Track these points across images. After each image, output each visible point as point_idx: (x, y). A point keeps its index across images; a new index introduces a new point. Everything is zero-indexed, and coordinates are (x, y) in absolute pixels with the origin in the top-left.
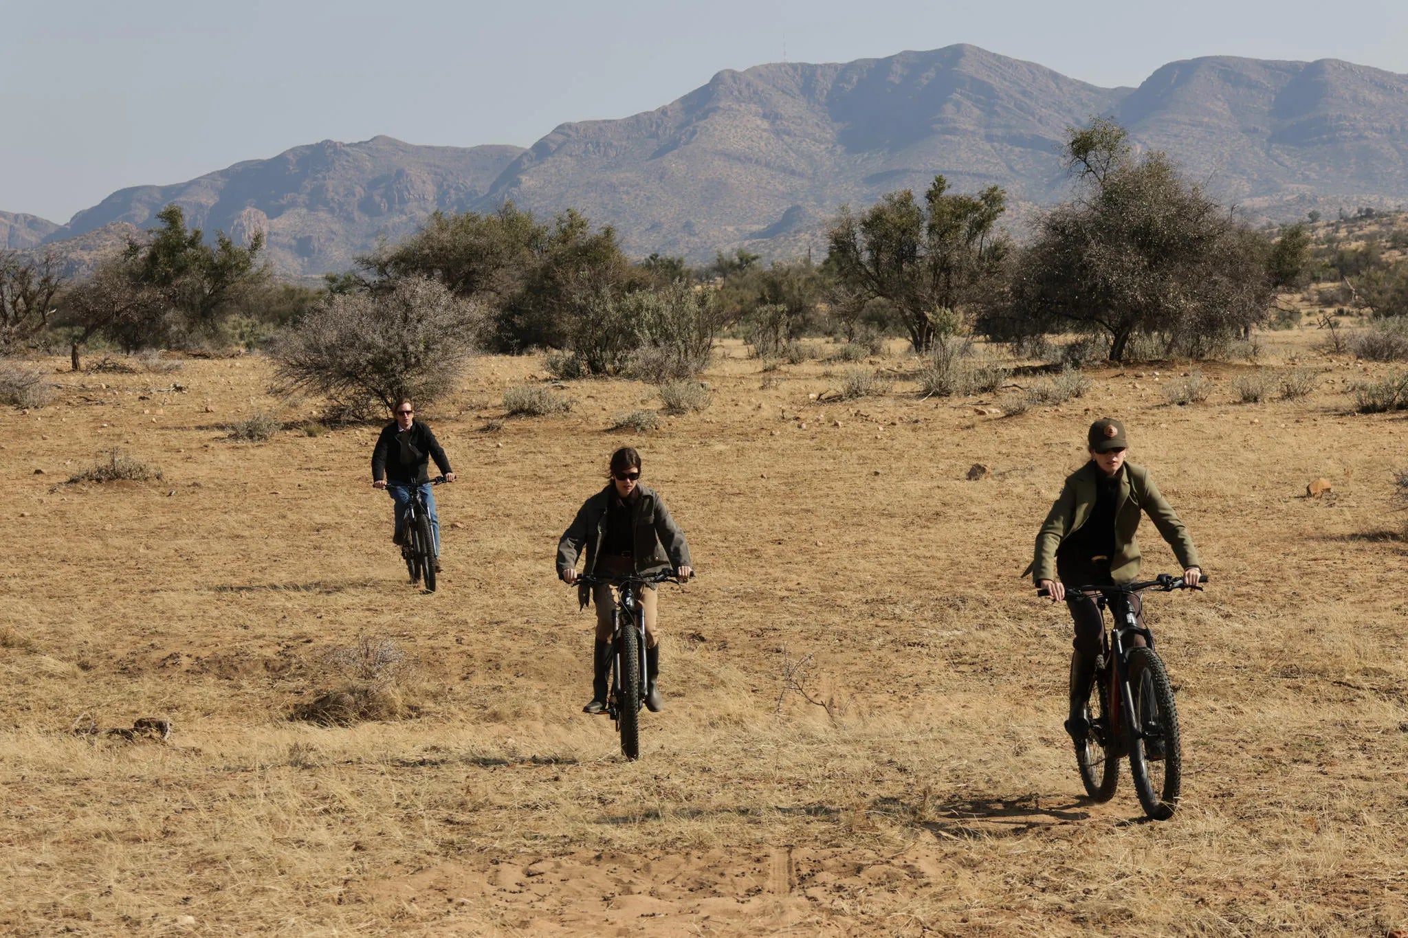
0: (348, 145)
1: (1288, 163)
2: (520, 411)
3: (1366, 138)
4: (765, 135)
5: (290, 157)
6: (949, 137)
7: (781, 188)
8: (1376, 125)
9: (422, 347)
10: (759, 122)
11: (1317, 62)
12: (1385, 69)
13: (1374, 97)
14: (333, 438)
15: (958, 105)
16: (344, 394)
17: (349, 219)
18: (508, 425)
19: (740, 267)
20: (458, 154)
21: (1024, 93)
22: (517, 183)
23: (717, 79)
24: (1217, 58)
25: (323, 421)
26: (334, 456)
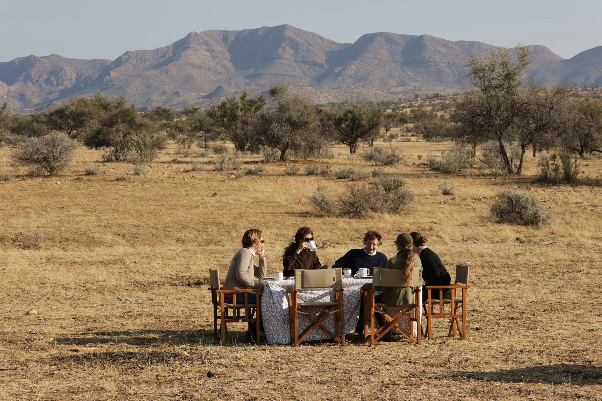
0: (41, 57)
1: (410, 74)
2: (90, 173)
3: (440, 66)
4: (208, 58)
5: (17, 61)
6: (280, 61)
7: (214, 79)
8: (444, 61)
9: (59, 154)
10: (206, 53)
11: (421, 36)
12: (447, 39)
13: (443, 50)
14: (31, 181)
15: (284, 48)
16: (34, 167)
17: (40, 86)
18: (85, 178)
19: (192, 112)
20: (86, 62)
21: (309, 44)
22: (109, 74)
23: (189, 35)
24: (385, 33)
25: (27, 176)
26: (31, 187)
